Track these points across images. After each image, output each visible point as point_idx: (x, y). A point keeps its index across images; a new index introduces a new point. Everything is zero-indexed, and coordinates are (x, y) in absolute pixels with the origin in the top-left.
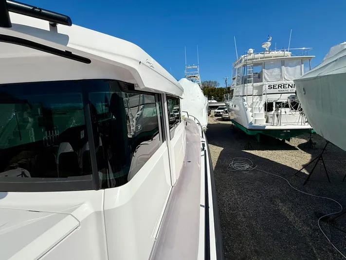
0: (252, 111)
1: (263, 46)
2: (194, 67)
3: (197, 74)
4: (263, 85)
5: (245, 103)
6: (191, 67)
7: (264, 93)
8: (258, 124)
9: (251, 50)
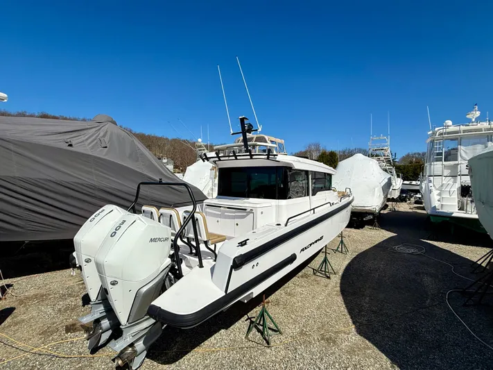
0: (439, 195)
1: (468, 116)
2: (381, 138)
3: (387, 146)
4: (458, 164)
5: (431, 184)
6: (378, 138)
7: (459, 174)
8: (445, 210)
9: (449, 122)
